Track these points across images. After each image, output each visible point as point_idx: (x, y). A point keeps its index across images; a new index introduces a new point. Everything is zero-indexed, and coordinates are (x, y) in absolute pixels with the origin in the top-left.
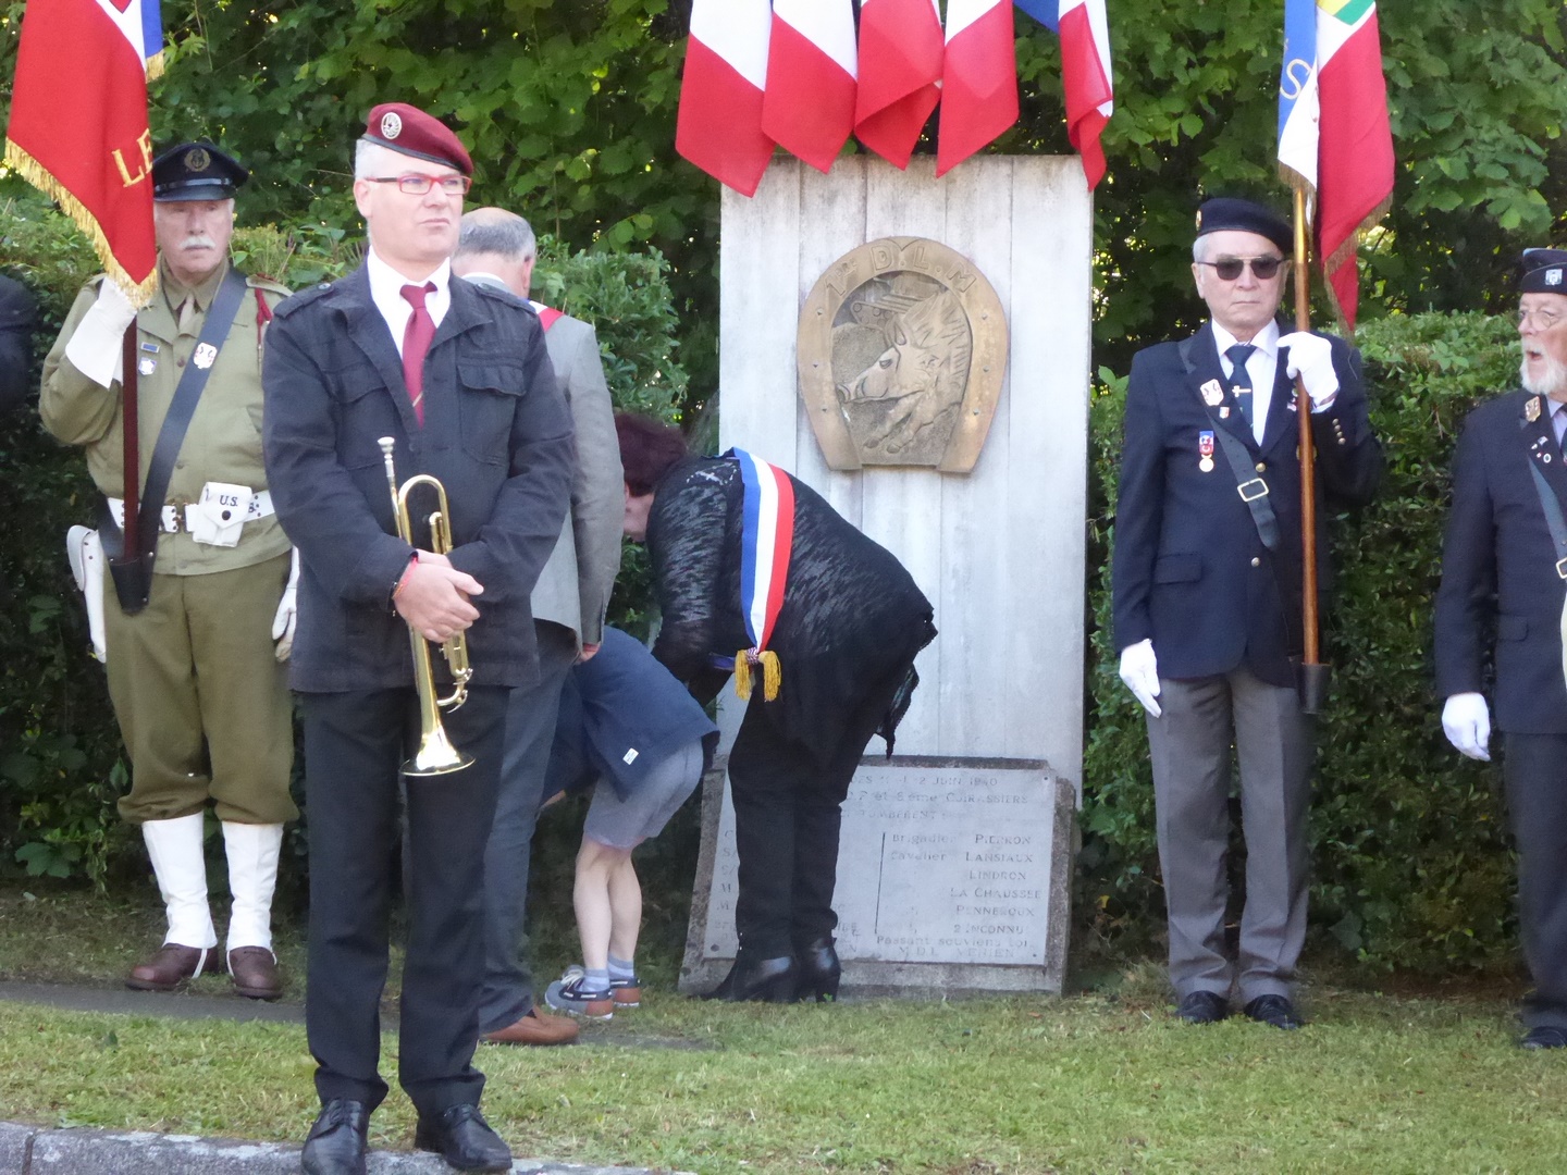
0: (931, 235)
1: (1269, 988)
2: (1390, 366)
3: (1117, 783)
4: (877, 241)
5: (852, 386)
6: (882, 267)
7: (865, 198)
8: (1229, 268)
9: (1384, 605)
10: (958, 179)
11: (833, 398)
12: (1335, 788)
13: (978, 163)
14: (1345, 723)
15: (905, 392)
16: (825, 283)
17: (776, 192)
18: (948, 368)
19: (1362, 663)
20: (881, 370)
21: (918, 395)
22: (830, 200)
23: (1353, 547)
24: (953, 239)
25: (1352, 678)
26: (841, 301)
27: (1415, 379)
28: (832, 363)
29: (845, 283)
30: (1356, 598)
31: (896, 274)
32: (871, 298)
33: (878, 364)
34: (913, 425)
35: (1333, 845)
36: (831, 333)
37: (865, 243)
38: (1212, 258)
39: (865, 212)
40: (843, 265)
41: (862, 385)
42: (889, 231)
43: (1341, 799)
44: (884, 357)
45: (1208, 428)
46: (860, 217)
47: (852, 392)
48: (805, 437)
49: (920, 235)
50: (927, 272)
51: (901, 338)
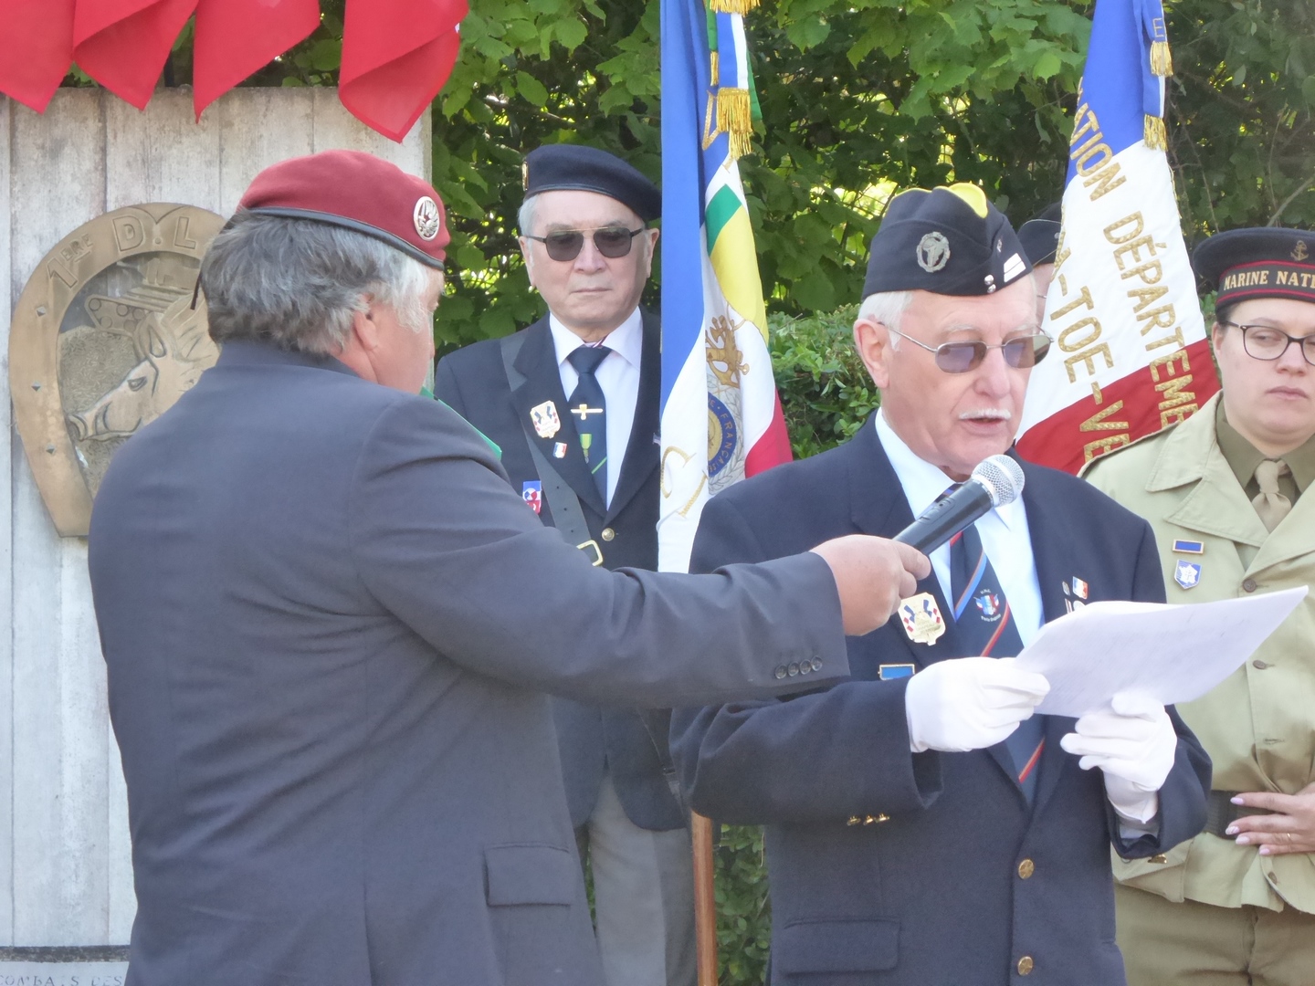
0: (199, 201)
2: (825, 377)
4: (121, 210)
5: (89, 416)
6: (128, 246)
7: (104, 150)
10: (237, 121)
11: (62, 433)
13: (263, 99)
16: (48, 270)
20: (131, 393)
22: (54, 152)
26: (71, 295)
28: (60, 384)
29: (76, 270)
31: (149, 256)
32: (116, 291)
33: (125, 384)
36: (56, 341)
37: (105, 213)
38: (541, 232)
39: (104, 170)
40: (72, 244)
41: (103, 414)
42: (138, 195)
44: (135, 374)
46: (96, 177)
47: (90, 423)
48: (24, 489)
49: (183, 201)
50: (193, 254)
51: (158, 347)
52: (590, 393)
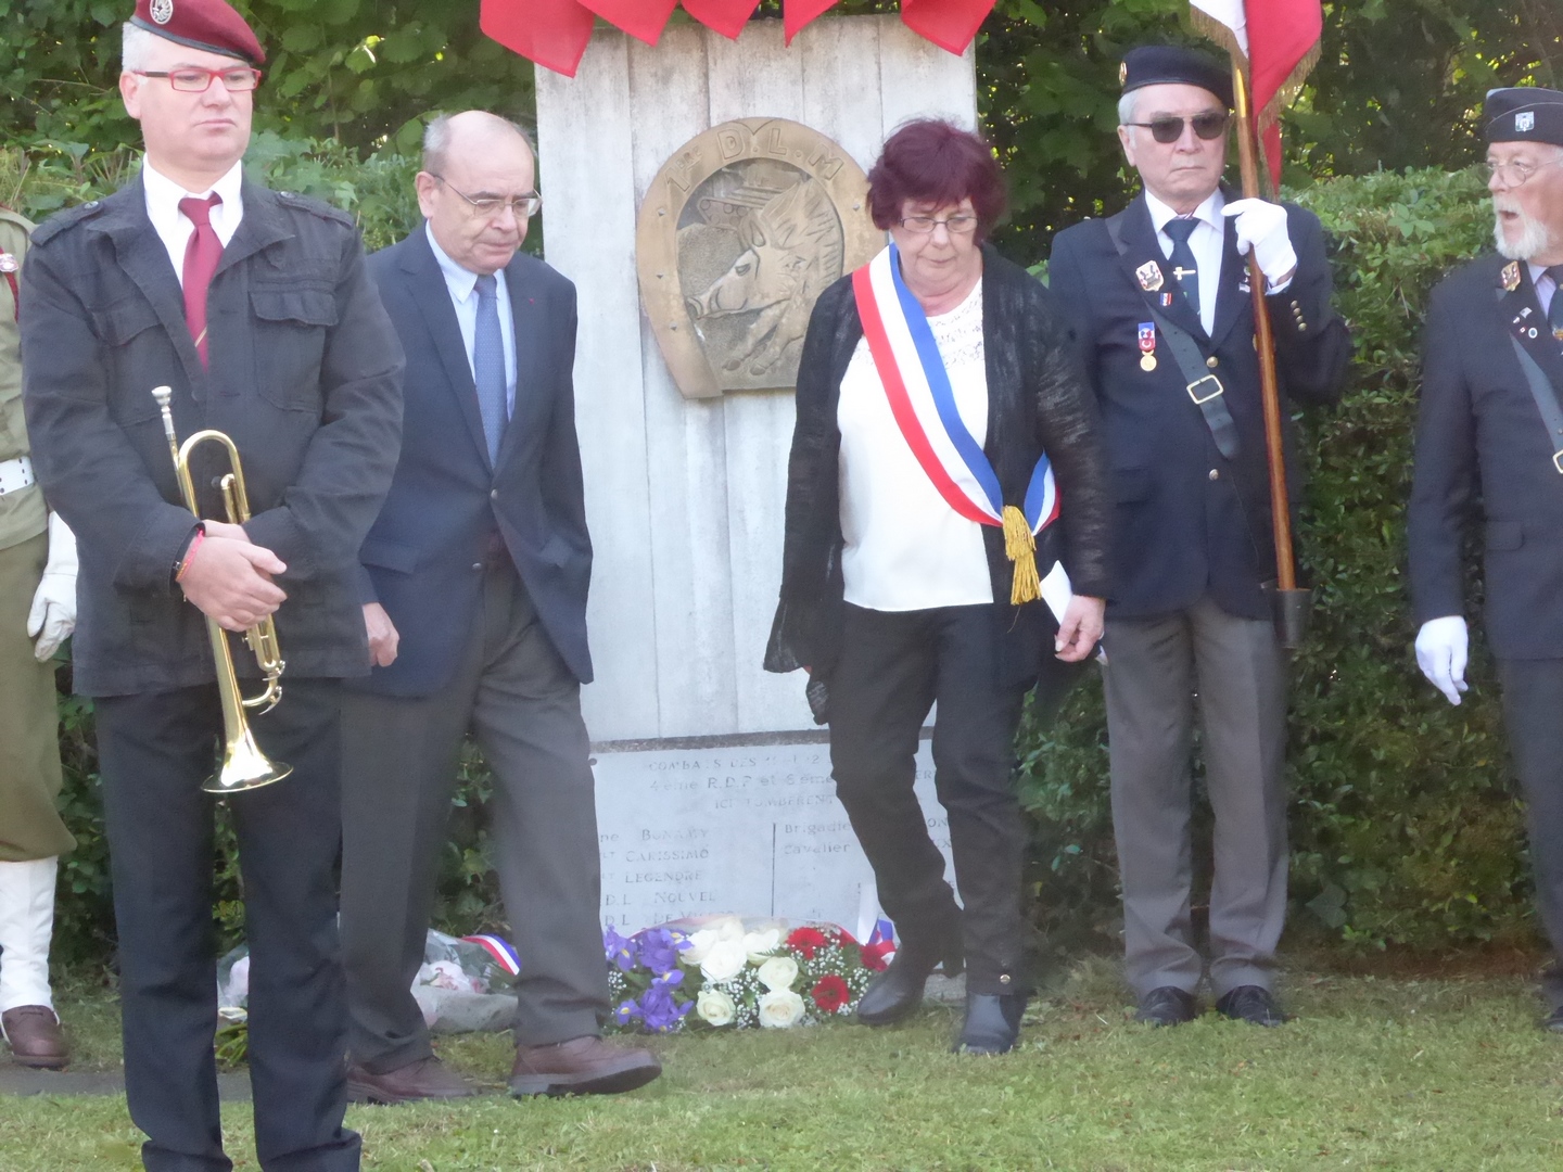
0: (786, 113)
2: (1342, 236)
3: (1045, 747)
4: (723, 125)
5: (704, 298)
6: (731, 154)
7: (706, 76)
8: (1166, 129)
9: (1351, 519)
10: (815, 46)
11: (684, 313)
12: (1305, 738)
13: (836, 27)
14: (1312, 661)
15: (767, 302)
16: (665, 177)
17: (600, 73)
18: (817, 268)
19: (1329, 589)
20: (738, 277)
21: (784, 305)
22: (665, 78)
23: (1310, 453)
24: (813, 117)
25: (1319, 607)
26: (686, 197)
27: (1372, 250)
28: (680, 272)
29: (689, 177)
30: (1317, 512)
31: (749, 162)
32: (721, 192)
33: (733, 270)
34: (779, 340)
35: (1305, 805)
36: (674, 237)
37: (709, 127)
38: (1144, 118)
39: (707, 92)
40: (685, 155)
41: (716, 296)
42: (737, 112)
43: (1312, 751)
44: (741, 262)
45: (1147, 319)
46: (701, 97)
47: (705, 304)
48: (653, 361)
49: (774, 115)
50: (785, 159)
51: (759, 239)
52: (1184, 257)
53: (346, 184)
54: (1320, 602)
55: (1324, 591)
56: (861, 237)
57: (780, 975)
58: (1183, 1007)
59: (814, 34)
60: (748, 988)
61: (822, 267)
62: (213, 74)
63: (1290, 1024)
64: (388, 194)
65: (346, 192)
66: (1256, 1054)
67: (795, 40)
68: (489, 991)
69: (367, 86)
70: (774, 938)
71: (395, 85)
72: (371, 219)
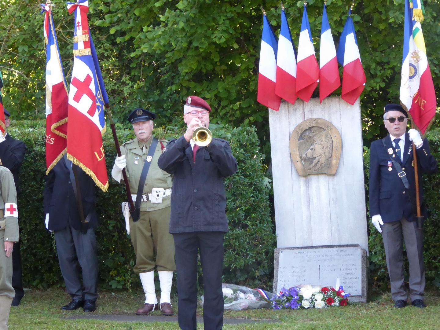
0: (321, 117)
1: (418, 297)
2: (435, 141)
3: (376, 249)
4: (308, 119)
5: (304, 155)
6: (309, 126)
7: (304, 109)
8: (392, 120)
9: (439, 201)
10: (326, 103)
11: (299, 158)
12: (430, 247)
13: (331, 99)
14: (431, 230)
15: (317, 156)
16: (295, 130)
17: (282, 109)
18: (327, 149)
19: (434, 215)
20: (311, 151)
21: (320, 156)
22: (295, 110)
23: (430, 187)
24: (326, 118)
25: (432, 219)
26: (300, 134)
28: (299, 150)
29: (300, 130)
30: (432, 199)
31: (313, 127)
32: (307, 133)
34: (320, 163)
35: (431, 261)
36: (298, 143)
37: (305, 120)
38: (388, 118)
39: (304, 113)
40: (299, 126)
41: (306, 155)
42: (310, 117)
43: (432, 249)
44: (311, 148)
45: (390, 160)
46: (303, 114)
47: (304, 156)
48: (293, 168)
49: (318, 117)
50: (320, 126)
51: (315, 143)
52: (398, 147)
53: (229, 134)
54: (433, 218)
55: (433, 216)
56: (336, 142)
57: (319, 297)
58: (404, 304)
59: (326, 100)
60: (313, 300)
61: (328, 148)
62: (199, 112)
63: (426, 308)
64: (238, 135)
65: (229, 135)
66: (417, 314)
67: (322, 102)
68: (259, 300)
69: (238, 112)
70: (318, 289)
71: (243, 112)
72: (234, 141)
